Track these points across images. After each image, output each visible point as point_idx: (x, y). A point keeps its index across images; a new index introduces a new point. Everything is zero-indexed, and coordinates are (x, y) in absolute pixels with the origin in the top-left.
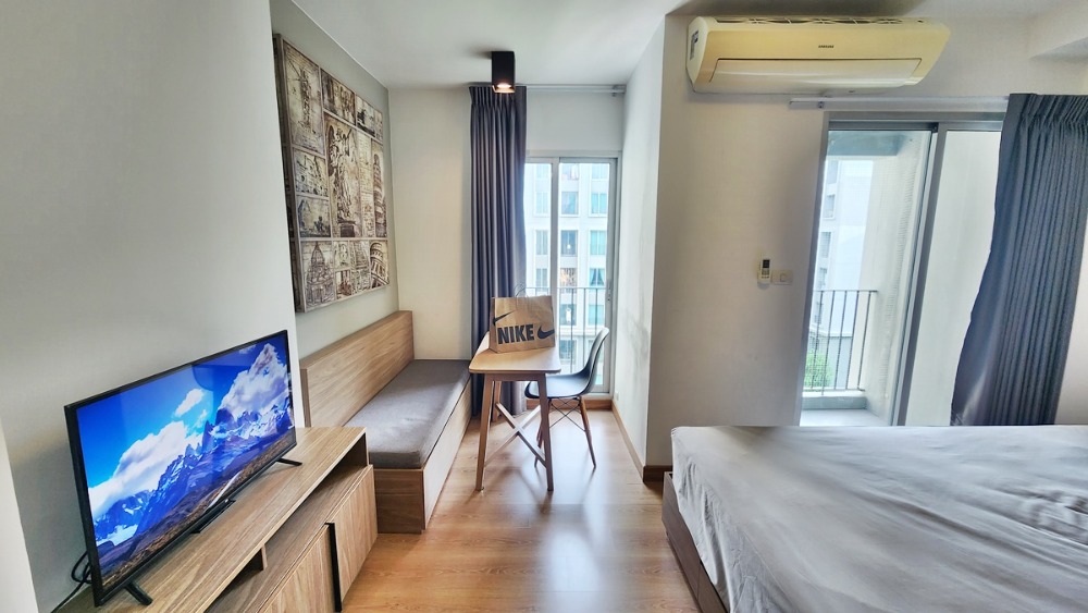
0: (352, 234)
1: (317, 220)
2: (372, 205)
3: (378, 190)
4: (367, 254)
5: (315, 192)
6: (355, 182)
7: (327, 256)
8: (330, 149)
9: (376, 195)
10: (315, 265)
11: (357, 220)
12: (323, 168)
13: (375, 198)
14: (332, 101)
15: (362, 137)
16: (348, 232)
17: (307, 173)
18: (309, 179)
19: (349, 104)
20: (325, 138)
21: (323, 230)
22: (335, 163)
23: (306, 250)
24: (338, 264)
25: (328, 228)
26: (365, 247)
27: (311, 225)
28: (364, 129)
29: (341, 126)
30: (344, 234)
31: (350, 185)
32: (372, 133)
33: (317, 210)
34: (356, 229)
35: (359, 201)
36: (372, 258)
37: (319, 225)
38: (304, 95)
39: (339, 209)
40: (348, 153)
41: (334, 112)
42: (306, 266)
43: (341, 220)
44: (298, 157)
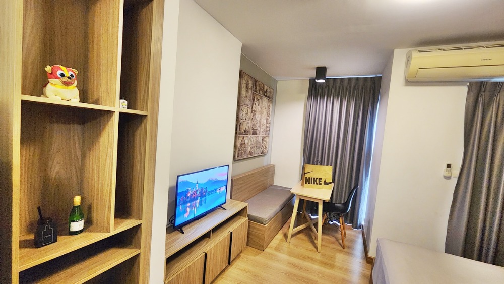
0: (256, 134)
1: (245, 129)
2: (265, 123)
3: (268, 117)
4: (261, 141)
5: (246, 119)
6: (260, 115)
7: (246, 141)
8: (253, 104)
9: (267, 120)
10: (242, 144)
11: (259, 129)
12: (250, 111)
13: (267, 121)
14: (256, 88)
15: (265, 99)
16: (255, 133)
17: (244, 114)
18: (244, 115)
19: (262, 88)
20: (252, 101)
21: (246, 132)
22: (254, 109)
23: (240, 139)
24: (250, 144)
25: (248, 132)
26: (260, 138)
27: (243, 130)
28: (266, 96)
29: (258, 96)
30: (253, 134)
31: (258, 116)
32: (269, 97)
33: (245, 126)
34: (258, 132)
35: (260, 122)
36: (262, 143)
37: (245, 131)
38: (247, 88)
39: (253, 125)
40: (259, 105)
41: (256, 92)
42: (239, 144)
43: (253, 129)
44: (242, 108)
